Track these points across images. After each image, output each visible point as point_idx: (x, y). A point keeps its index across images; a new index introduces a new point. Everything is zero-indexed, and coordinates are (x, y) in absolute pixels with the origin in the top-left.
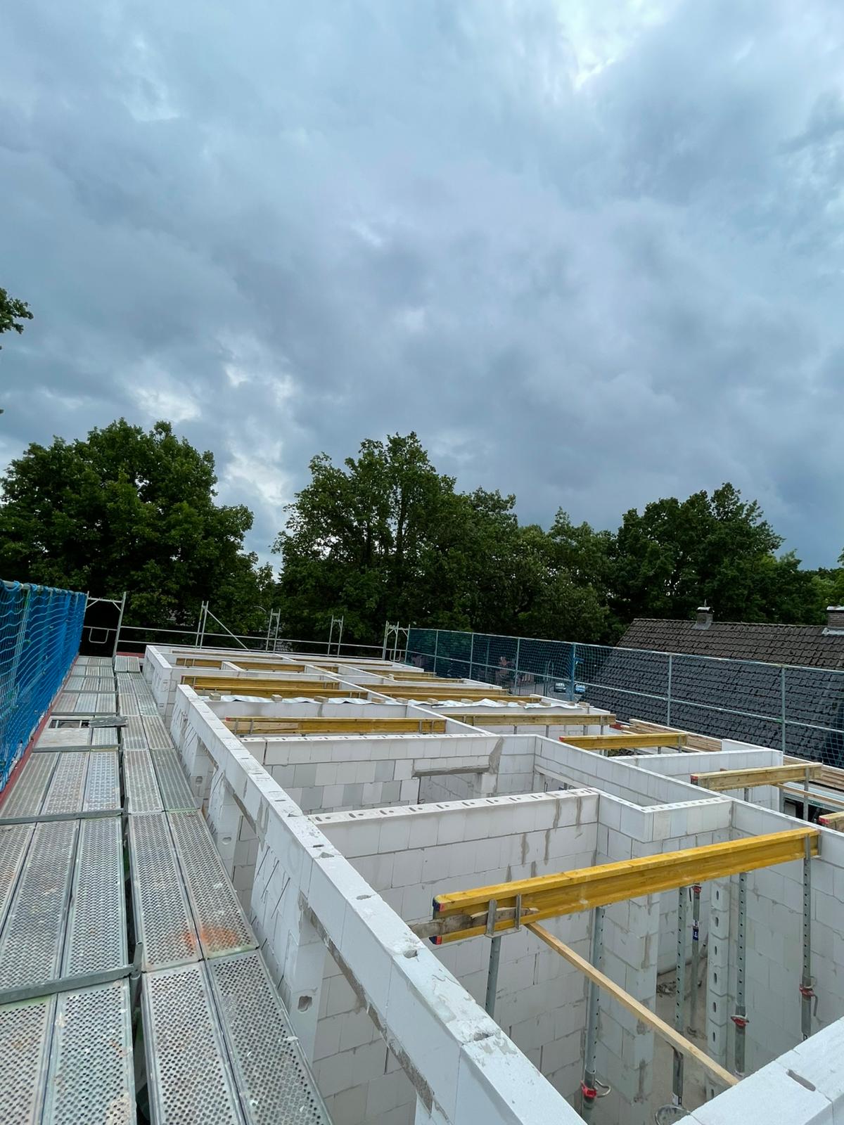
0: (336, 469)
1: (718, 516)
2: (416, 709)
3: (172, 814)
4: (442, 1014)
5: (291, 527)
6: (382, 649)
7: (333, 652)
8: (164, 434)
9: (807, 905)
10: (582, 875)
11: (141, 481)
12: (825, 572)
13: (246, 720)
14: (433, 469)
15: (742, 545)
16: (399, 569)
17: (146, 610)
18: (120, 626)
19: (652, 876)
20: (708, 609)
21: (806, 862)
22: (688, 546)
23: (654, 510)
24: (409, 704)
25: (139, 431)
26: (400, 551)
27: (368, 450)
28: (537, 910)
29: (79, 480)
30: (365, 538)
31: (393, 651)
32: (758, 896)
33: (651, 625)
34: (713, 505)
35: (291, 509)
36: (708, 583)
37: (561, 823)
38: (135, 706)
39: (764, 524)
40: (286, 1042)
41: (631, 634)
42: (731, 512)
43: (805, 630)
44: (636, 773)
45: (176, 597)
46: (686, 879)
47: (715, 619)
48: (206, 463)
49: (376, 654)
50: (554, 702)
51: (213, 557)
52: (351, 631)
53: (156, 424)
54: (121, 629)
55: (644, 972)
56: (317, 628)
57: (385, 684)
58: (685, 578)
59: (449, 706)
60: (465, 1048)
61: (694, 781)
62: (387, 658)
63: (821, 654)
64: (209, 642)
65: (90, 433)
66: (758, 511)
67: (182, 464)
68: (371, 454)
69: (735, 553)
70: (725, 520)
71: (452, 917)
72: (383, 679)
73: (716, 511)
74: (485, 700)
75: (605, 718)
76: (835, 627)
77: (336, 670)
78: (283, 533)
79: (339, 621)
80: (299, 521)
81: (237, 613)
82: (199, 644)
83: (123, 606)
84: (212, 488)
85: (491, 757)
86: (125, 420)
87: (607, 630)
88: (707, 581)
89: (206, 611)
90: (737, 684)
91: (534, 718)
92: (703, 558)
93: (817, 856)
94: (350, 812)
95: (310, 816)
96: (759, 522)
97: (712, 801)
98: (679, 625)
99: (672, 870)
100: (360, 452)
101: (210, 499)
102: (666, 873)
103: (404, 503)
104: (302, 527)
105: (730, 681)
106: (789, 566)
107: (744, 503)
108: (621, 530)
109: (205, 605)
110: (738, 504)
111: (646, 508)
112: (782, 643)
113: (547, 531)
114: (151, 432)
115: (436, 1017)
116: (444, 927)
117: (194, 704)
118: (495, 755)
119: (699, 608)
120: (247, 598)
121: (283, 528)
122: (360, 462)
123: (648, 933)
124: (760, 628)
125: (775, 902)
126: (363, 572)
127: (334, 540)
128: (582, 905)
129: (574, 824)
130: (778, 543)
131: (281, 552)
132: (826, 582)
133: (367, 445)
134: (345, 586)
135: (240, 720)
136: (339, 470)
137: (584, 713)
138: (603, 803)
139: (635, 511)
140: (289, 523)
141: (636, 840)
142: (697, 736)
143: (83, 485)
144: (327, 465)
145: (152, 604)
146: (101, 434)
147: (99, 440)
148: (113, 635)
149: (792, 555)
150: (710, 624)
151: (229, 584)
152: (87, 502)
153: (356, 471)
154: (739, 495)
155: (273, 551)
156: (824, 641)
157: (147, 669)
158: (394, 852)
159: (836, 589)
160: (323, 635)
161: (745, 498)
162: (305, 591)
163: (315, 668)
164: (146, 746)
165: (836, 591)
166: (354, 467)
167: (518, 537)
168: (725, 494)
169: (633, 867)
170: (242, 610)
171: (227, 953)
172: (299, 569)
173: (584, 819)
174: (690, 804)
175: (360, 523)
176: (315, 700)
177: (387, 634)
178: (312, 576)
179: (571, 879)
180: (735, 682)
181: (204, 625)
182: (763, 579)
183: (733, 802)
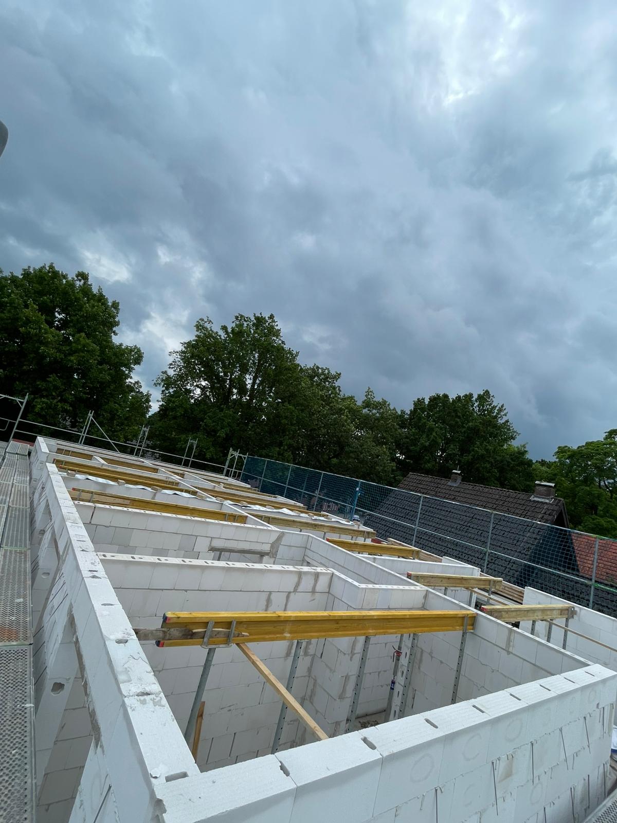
0: (215, 331)
1: (479, 412)
2: (229, 506)
3: (5, 550)
4: (121, 678)
5: (173, 368)
6: (224, 468)
7: (186, 464)
8: (82, 281)
9: (459, 664)
10: (288, 615)
11: (59, 314)
12: (545, 462)
13: (88, 492)
14: (283, 342)
15: (491, 435)
16: (249, 412)
17: (45, 412)
18: (19, 419)
19: (345, 625)
20: (459, 472)
21: (464, 634)
22: (453, 428)
23: (435, 400)
24: (224, 503)
25: (65, 277)
26: (251, 400)
27: (240, 322)
28: (248, 634)
29: (7, 303)
30: (228, 386)
31: (232, 471)
32: (432, 657)
33: (420, 478)
34: (476, 404)
35: (175, 354)
36: (465, 456)
37: (300, 589)
38: (11, 476)
39: (507, 421)
40: (23, 707)
41: (406, 483)
42: (488, 410)
43: (519, 495)
44: (369, 566)
45: (71, 405)
46: (371, 631)
47: (463, 480)
48: (113, 309)
49: (219, 471)
50: (335, 518)
51: (104, 380)
52: (203, 451)
53: (77, 273)
54: (19, 421)
55: (340, 701)
56: (178, 446)
57: (216, 489)
58: (450, 452)
59: (255, 508)
60: (126, 700)
61: (409, 576)
62: (227, 475)
63: (527, 513)
64: (90, 442)
65: (24, 270)
66: (505, 412)
67: (93, 306)
68: (241, 325)
69: (485, 439)
70: (482, 415)
71: (176, 629)
72: (215, 486)
73: (478, 408)
74: (285, 509)
75: (368, 533)
76: (538, 496)
77: (182, 475)
78: (165, 372)
79: (194, 442)
80: (179, 364)
81: (117, 425)
82: (81, 443)
83: (24, 404)
84: (114, 329)
85: (273, 545)
86: (54, 265)
87: (392, 480)
88: (465, 455)
89: (91, 418)
90: (469, 527)
91: (316, 525)
92: (463, 438)
93: (472, 631)
94: (133, 556)
95: (98, 553)
96: (505, 419)
97: (412, 588)
98: (439, 481)
99: (360, 624)
100: (233, 322)
101: (111, 336)
102: (356, 625)
103: (260, 365)
104: (180, 370)
105: (466, 524)
106: (520, 454)
107: (496, 405)
108: (411, 411)
109: (91, 413)
110: (492, 406)
111: (429, 399)
112: (503, 501)
113: (359, 403)
114: (73, 278)
115: (116, 679)
116: (168, 635)
117: (51, 476)
118: (276, 545)
119: (454, 471)
120: (127, 415)
121: (166, 368)
122: (233, 329)
123: (347, 674)
124: (491, 490)
125: (442, 662)
126: (222, 410)
127: (204, 383)
128: (285, 637)
129: (310, 591)
130: (515, 436)
131: (161, 386)
132: (544, 468)
133: (239, 318)
134: (206, 418)
135: (83, 491)
136: (217, 333)
137: (356, 528)
138: (335, 579)
139: (423, 399)
140: (171, 364)
141: (350, 606)
142: (430, 555)
143: (8, 308)
144: (208, 327)
145: (50, 408)
146: (32, 272)
147: (31, 276)
148: (12, 425)
149: (524, 446)
150: (459, 483)
151: (115, 403)
152: (10, 321)
153: (229, 336)
154: (493, 399)
155: (155, 385)
156: (531, 504)
157: (33, 454)
158: (162, 590)
159: (549, 474)
160: (181, 451)
161: (497, 402)
162: (175, 418)
163: (166, 471)
164: (7, 503)
165: (549, 475)
166: (227, 332)
167: (338, 403)
168: (484, 398)
169: (330, 616)
170: (122, 424)
171: (4, 645)
172: (173, 399)
173: (318, 589)
174: (395, 587)
175: (226, 375)
176: (152, 489)
177: (229, 457)
178: (182, 407)
179: (279, 616)
180: (469, 525)
181: (87, 429)
182: (502, 461)
183: (427, 591)
